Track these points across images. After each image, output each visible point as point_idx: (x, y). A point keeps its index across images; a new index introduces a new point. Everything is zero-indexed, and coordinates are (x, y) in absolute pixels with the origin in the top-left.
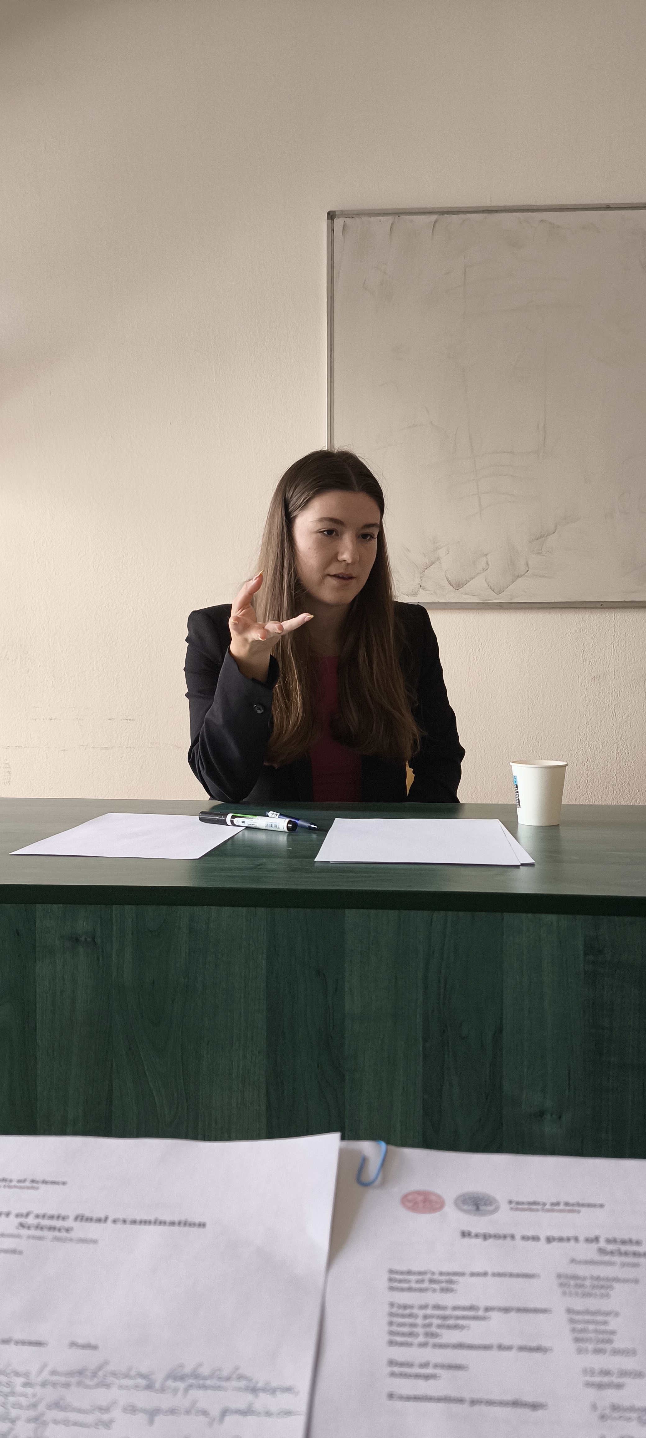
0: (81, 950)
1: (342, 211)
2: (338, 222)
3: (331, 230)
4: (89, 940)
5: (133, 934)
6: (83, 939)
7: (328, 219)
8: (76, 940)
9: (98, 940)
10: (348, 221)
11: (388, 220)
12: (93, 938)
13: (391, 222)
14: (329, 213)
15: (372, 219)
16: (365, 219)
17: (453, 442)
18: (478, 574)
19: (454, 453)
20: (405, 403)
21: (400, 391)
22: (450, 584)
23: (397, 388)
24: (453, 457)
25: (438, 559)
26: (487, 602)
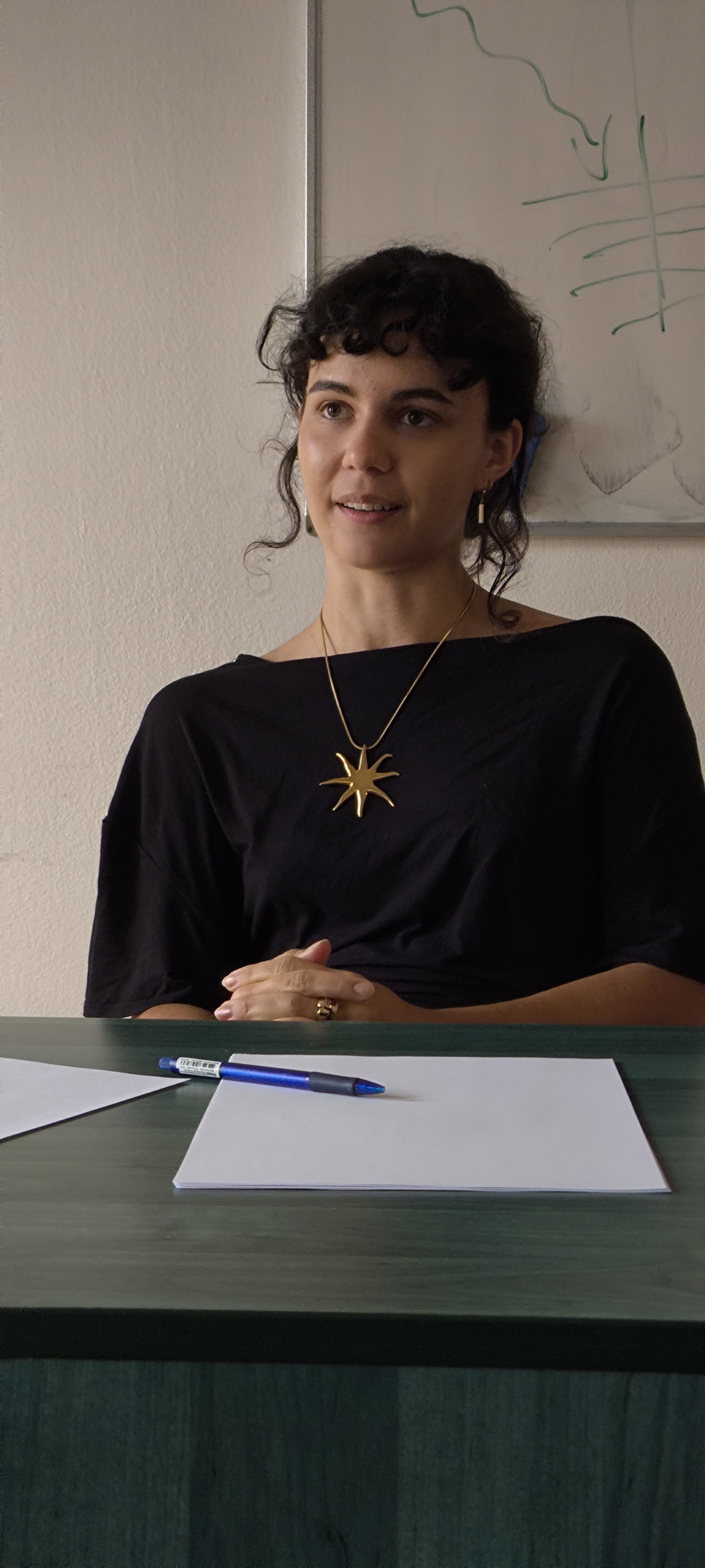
17: (599, 149)
18: (658, 457)
19: (602, 175)
20: (490, 55)
21: (477, 30)
22: (593, 479)
23: (471, 20)
24: (602, 184)
25: (563, 423)
26: (675, 521)
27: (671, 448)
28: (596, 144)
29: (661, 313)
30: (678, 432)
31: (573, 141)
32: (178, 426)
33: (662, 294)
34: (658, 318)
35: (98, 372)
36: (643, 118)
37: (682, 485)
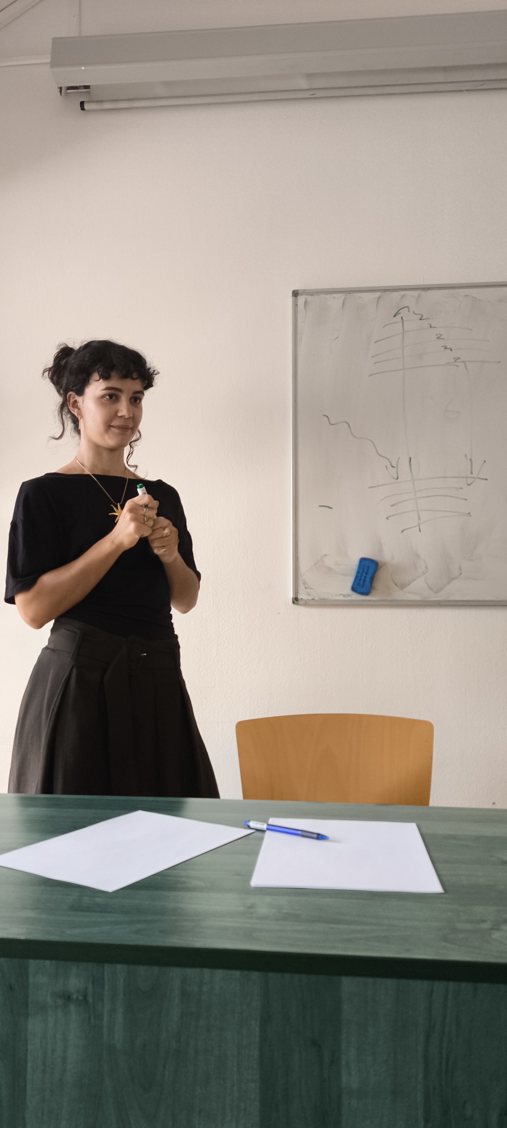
0: (72, 1007)
1: (304, 290)
2: (301, 299)
3: (295, 305)
4: (81, 998)
5: (124, 995)
6: (75, 997)
7: (293, 296)
8: (67, 998)
9: (90, 1000)
10: (309, 298)
11: (340, 297)
12: (85, 996)
13: (343, 298)
14: (294, 292)
15: (328, 296)
16: (322, 296)
17: (395, 469)
18: (419, 577)
19: (396, 477)
20: (356, 437)
21: (351, 429)
22: (396, 585)
23: (349, 426)
24: (396, 481)
25: (385, 564)
26: (427, 600)
27: (424, 573)
28: (393, 467)
29: (419, 525)
30: (427, 568)
31: (386, 467)
32: (246, 565)
33: (419, 519)
34: (418, 527)
35: (218, 547)
36: (410, 458)
37: (428, 586)
